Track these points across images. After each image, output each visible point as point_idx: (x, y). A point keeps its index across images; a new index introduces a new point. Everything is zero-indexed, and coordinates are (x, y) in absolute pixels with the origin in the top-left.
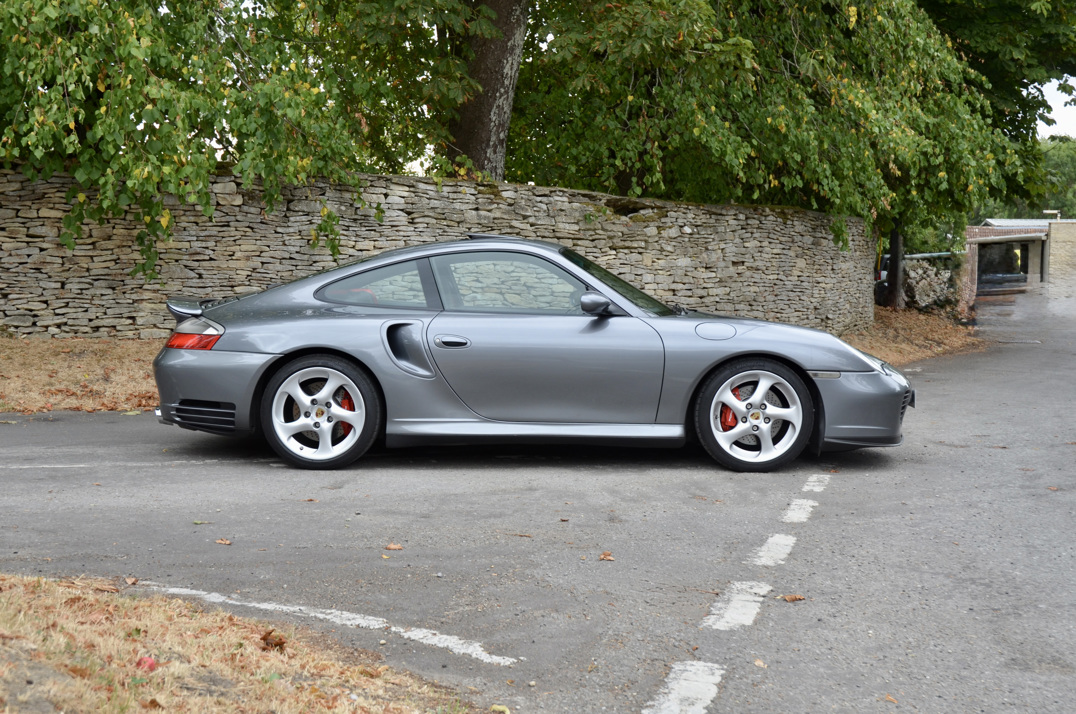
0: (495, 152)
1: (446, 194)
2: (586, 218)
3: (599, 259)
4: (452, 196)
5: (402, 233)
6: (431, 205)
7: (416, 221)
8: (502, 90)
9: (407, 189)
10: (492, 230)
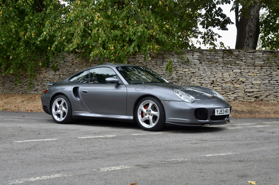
0: (248, 40)
1: (212, 54)
2: (268, 59)
3: (272, 73)
4: (214, 54)
5: (197, 66)
6: (207, 58)
7: (202, 62)
8: (250, 20)
9: (199, 53)
10: (228, 64)
